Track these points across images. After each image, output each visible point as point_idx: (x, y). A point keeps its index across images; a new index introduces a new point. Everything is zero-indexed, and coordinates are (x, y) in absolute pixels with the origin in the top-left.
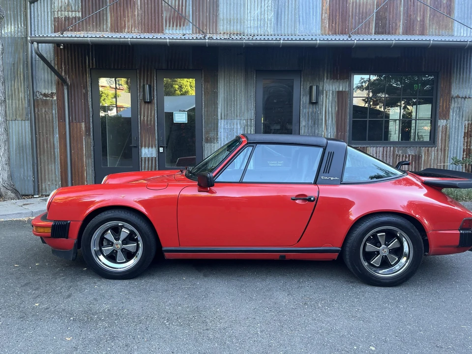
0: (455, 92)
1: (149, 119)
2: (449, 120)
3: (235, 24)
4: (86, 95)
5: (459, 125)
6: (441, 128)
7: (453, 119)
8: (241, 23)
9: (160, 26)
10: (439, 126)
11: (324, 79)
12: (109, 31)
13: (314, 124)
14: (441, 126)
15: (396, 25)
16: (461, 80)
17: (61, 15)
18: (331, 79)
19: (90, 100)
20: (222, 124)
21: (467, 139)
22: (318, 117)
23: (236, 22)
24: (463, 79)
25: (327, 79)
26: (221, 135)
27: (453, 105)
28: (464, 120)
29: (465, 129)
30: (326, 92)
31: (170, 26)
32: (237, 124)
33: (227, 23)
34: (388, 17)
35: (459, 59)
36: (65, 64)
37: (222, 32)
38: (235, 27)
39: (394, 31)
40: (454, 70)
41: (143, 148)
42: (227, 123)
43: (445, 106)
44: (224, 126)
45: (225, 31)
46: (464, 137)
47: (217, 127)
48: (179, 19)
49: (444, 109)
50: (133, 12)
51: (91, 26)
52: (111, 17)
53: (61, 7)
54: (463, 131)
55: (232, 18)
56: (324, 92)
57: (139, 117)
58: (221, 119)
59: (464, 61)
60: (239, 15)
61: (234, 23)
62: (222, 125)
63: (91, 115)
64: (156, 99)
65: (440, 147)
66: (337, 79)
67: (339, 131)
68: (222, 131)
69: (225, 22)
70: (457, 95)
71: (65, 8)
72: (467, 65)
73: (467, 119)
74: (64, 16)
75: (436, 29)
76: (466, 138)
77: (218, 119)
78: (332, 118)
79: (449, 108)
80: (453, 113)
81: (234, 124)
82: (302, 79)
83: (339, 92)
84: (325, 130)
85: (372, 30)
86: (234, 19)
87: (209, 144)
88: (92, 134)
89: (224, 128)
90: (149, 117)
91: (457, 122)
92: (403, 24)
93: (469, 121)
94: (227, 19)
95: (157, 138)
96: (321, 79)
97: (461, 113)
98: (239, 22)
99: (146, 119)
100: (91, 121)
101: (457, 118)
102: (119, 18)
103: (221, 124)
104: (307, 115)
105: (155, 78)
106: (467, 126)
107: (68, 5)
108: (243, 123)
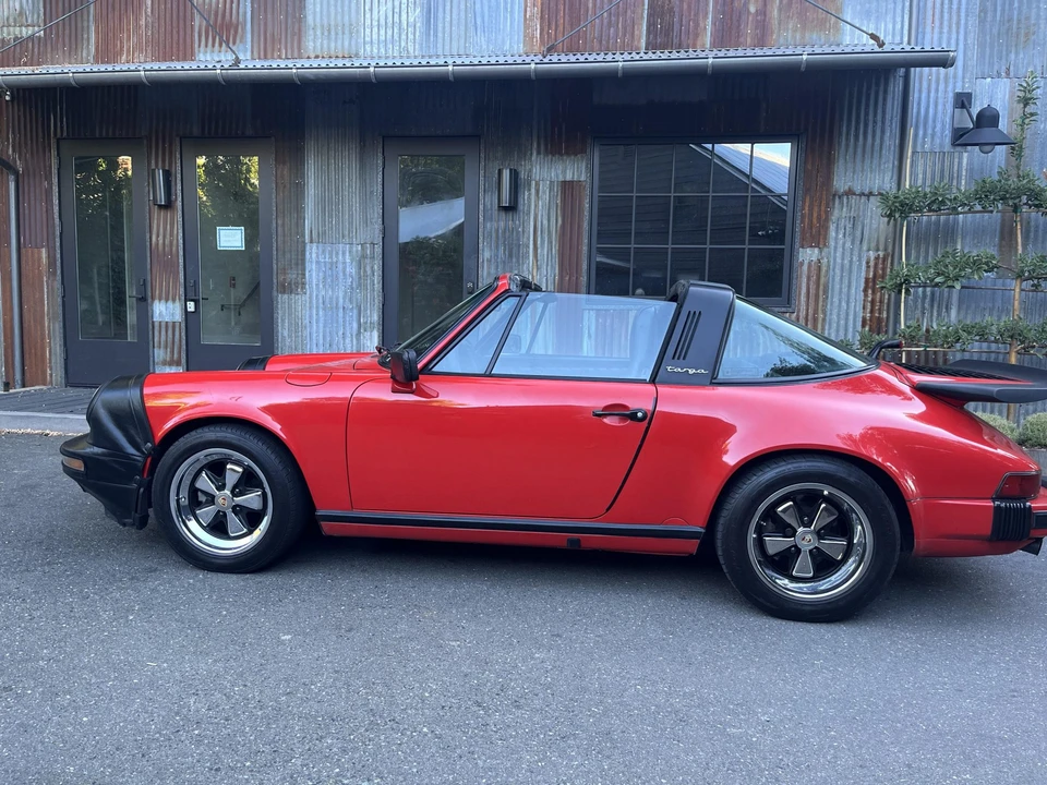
0: (841, 182)
1: (167, 242)
2: (826, 250)
3: (340, 36)
4: (49, 192)
5: (851, 262)
6: (805, 268)
7: (836, 248)
8: (351, 33)
9: (189, 47)
10: (802, 264)
11: (531, 154)
12: (92, 61)
13: (511, 256)
14: (806, 262)
15: (697, 25)
16: (859, 150)
17: (9, 34)
18: (546, 153)
19: (56, 202)
20: (313, 253)
21: (874, 293)
22: (518, 240)
23: (340, 32)
24: (864, 151)
25: (539, 153)
26: (311, 276)
27: (836, 213)
28: (865, 248)
29: (867, 272)
30: (537, 184)
31: (206, 46)
32: (344, 254)
33: (323, 34)
34: (676, 9)
35: (855, 101)
36: (13, 133)
37: (312, 56)
38: (339, 42)
39: (691, 42)
40: (840, 127)
41: (156, 302)
42: (323, 251)
43: (815, 215)
44: (317, 256)
45: (319, 53)
46: (865, 290)
47: (303, 260)
48: (224, 31)
49: (815, 221)
50: (137, 20)
51: (60, 53)
52: (97, 33)
53: (8, 19)
54: (863, 274)
55: (333, 23)
56: (533, 183)
57: (148, 237)
58: (311, 242)
59: (867, 105)
60: (347, 17)
61: (337, 34)
62: (314, 256)
63: (58, 233)
64: (180, 199)
65: (802, 314)
66: (561, 154)
67: (564, 274)
68: (314, 267)
69: (319, 33)
70: (847, 188)
71: (15, 19)
72: (875, 115)
73: (873, 245)
74: (12, 37)
75: (795, 31)
76: (870, 291)
77: (304, 242)
78: (550, 242)
79: (827, 220)
80: (837, 232)
81: (337, 254)
82: (482, 155)
83: (564, 183)
84: (535, 271)
85: (639, 41)
86: (337, 26)
87: (286, 296)
88: (59, 272)
89: (318, 262)
90: (168, 236)
91: (848, 254)
92: (714, 24)
93: (878, 250)
94: (322, 26)
95: (182, 281)
96: (523, 154)
97: (858, 233)
98: (347, 32)
99: (161, 242)
100: (58, 244)
101: (848, 245)
102: (111, 35)
103: (311, 253)
104: (494, 235)
105: (178, 156)
106: (872, 264)
107: (21, 14)
108: (357, 251)
